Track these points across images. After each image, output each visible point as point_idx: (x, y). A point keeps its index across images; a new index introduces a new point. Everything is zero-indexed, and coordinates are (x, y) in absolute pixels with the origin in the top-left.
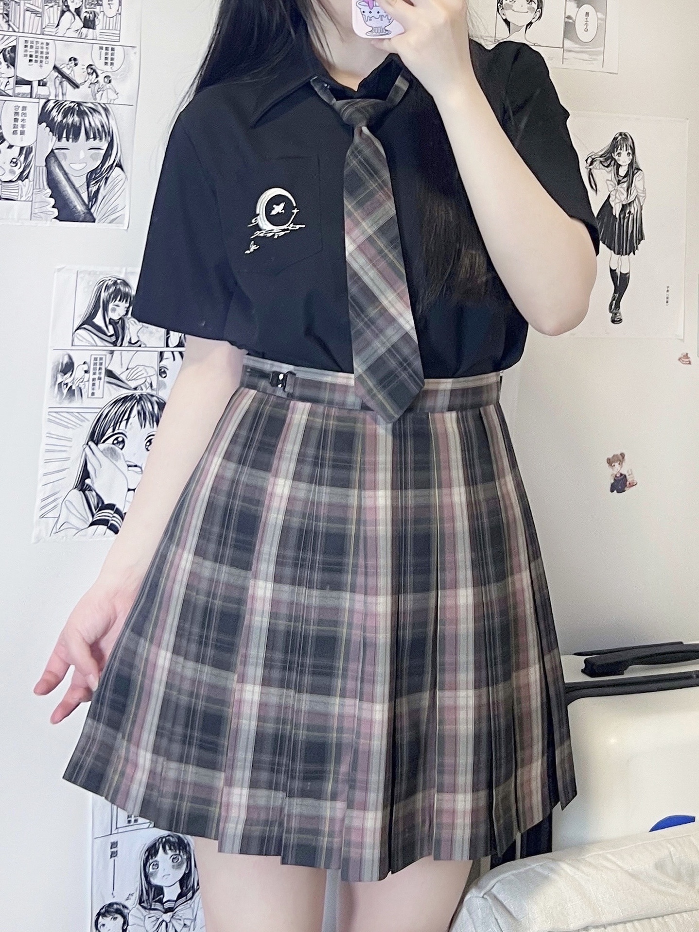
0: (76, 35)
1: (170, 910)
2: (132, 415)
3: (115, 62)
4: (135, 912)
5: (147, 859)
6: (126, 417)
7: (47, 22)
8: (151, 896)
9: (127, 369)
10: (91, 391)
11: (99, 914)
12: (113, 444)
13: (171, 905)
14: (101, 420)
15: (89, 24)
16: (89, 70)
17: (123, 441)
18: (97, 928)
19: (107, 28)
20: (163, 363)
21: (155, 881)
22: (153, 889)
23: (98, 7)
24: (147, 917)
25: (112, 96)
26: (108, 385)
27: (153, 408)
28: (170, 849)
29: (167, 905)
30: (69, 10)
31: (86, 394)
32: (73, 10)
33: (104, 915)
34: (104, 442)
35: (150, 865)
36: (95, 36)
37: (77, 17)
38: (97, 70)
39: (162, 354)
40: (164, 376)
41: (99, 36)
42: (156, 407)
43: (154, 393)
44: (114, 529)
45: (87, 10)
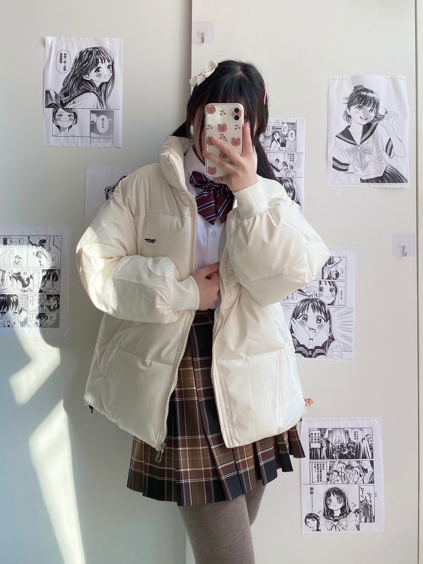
0: (278, 150)
1: (337, 520)
2: (309, 307)
3: (294, 160)
4: (322, 520)
5: (326, 498)
6: (307, 308)
7: (266, 145)
8: (329, 513)
9: (306, 288)
10: (292, 297)
11: (306, 517)
12: (303, 319)
13: (337, 518)
14: (297, 309)
15: (283, 145)
16: (284, 164)
17: (307, 318)
18: (306, 523)
19: (291, 146)
20: (321, 286)
21: (330, 507)
22: (329, 511)
23: (286, 138)
24: (327, 522)
25: (294, 174)
26: (299, 294)
27: (317, 304)
28: (336, 494)
29: (335, 518)
30: (275, 140)
31: (290, 298)
32: (276, 140)
33: (309, 518)
34: (299, 318)
35: (328, 500)
36: (286, 150)
37: (278, 143)
38: (287, 164)
39: (320, 282)
40: (322, 291)
41: (287, 150)
42: (319, 304)
43: (318, 298)
44: (305, 355)
45: (282, 139)
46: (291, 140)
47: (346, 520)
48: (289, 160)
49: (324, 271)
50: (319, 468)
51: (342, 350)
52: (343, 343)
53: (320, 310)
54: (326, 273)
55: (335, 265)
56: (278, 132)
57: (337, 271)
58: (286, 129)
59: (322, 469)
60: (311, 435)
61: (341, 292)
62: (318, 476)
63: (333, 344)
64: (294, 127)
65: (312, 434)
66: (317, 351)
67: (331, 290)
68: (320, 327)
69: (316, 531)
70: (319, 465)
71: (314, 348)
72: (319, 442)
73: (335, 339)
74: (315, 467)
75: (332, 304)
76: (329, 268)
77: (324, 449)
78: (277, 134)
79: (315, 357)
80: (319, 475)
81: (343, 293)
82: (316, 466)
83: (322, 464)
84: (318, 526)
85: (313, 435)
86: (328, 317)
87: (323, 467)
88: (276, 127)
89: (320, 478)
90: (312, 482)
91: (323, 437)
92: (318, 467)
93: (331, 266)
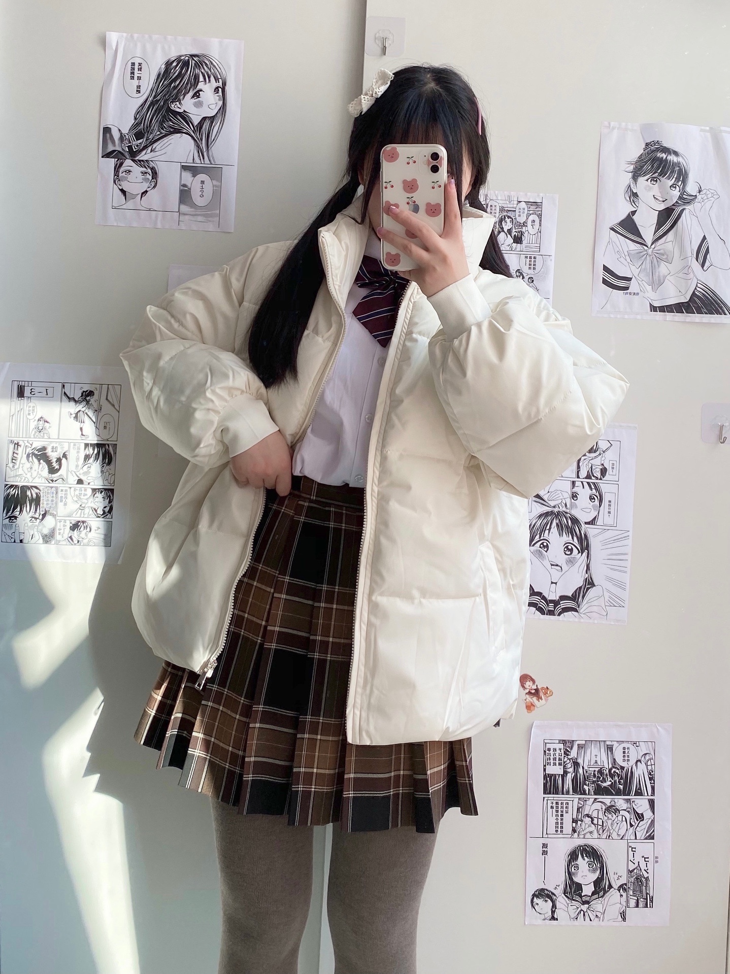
0: (508, 248)
1: (587, 902)
2: (552, 527)
3: (536, 267)
4: (561, 900)
5: (570, 862)
6: (548, 528)
8: (573, 890)
9: (549, 492)
11: (534, 895)
12: (540, 547)
13: (588, 899)
15: (518, 240)
16: (518, 273)
17: (547, 546)
18: (532, 905)
19: (531, 242)
20: (575, 490)
21: (576, 879)
22: (574, 885)
23: (524, 228)
24: (570, 905)
26: (535, 503)
27: (567, 522)
28: (587, 857)
29: (584, 899)
30: (504, 232)
32: (506, 231)
33: (537, 897)
34: (533, 545)
35: (572, 866)
36: (522, 249)
37: (509, 236)
38: (523, 273)
39: (574, 483)
40: (575, 499)
41: (524, 249)
42: (570, 522)
43: (568, 511)
44: (542, 612)
45: (517, 230)
46: (532, 231)
47: (603, 902)
48: (528, 266)
49: (580, 464)
50: (560, 810)
51: (607, 604)
52: (609, 591)
53: (571, 531)
54: (585, 468)
55: (600, 454)
56: (509, 217)
57: (603, 465)
58: (524, 213)
59: (564, 812)
60: (547, 752)
61: (610, 501)
62: (557, 823)
63: (592, 593)
64: (537, 209)
65: (549, 750)
66: (564, 604)
67: (591, 498)
68: (571, 562)
69: (550, 920)
70: (560, 804)
71: (558, 598)
72: (560, 764)
73: (596, 584)
74: (552, 807)
75: (592, 522)
76: (590, 459)
77: (569, 777)
78: (508, 220)
79: (559, 615)
80: (559, 821)
81: (612, 504)
82: (554, 805)
83: (564, 804)
84: (553, 912)
85: (552, 752)
86: (584, 545)
87: (566, 807)
88: (506, 209)
89: (559, 827)
90: (545, 834)
91: (568, 755)
92: (557, 807)
93: (593, 455)
